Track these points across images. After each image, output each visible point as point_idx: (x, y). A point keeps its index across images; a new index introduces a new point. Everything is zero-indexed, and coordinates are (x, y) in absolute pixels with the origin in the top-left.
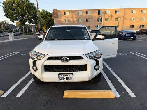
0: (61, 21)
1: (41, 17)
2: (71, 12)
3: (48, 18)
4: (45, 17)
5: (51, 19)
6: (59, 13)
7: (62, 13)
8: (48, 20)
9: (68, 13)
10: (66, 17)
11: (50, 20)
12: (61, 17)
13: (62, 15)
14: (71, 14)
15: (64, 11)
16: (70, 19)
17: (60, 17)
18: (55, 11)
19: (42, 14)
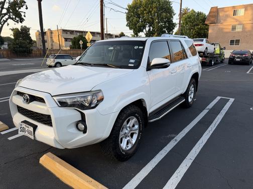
0: (222, 29)
1: (187, 23)
2: (249, 8)
3: (198, 25)
4: (192, 23)
5: (203, 26)
6: (221, 14)
7: (227, 13)
8: (198, 28)
9: (241, 12)
10: (237, 20)
11: (200, 29)
12: (225, 20)
13: (227, 16)
14: (250, 12)
15: (234, 7)
16: (244, 22)
17: (222, 21)
18: (215, 10)
19: (189, 18)
